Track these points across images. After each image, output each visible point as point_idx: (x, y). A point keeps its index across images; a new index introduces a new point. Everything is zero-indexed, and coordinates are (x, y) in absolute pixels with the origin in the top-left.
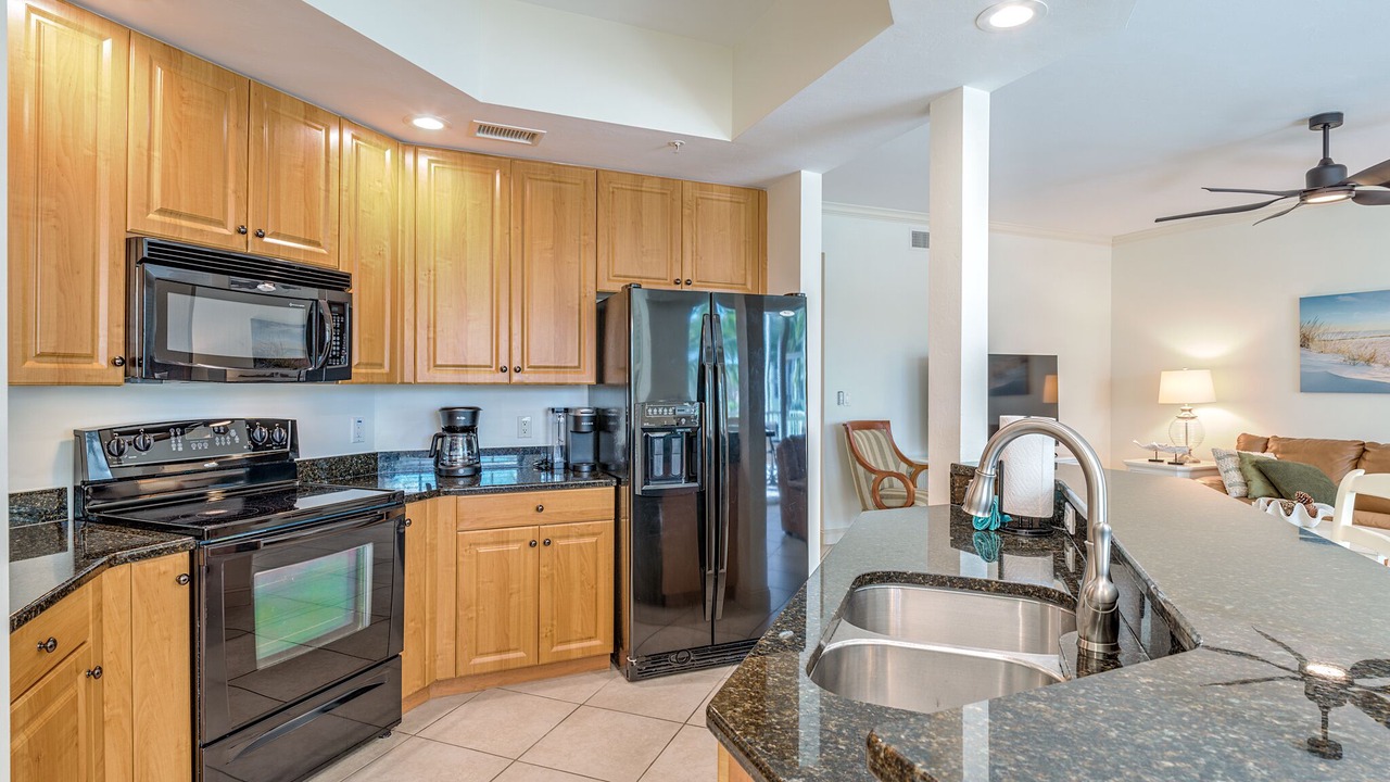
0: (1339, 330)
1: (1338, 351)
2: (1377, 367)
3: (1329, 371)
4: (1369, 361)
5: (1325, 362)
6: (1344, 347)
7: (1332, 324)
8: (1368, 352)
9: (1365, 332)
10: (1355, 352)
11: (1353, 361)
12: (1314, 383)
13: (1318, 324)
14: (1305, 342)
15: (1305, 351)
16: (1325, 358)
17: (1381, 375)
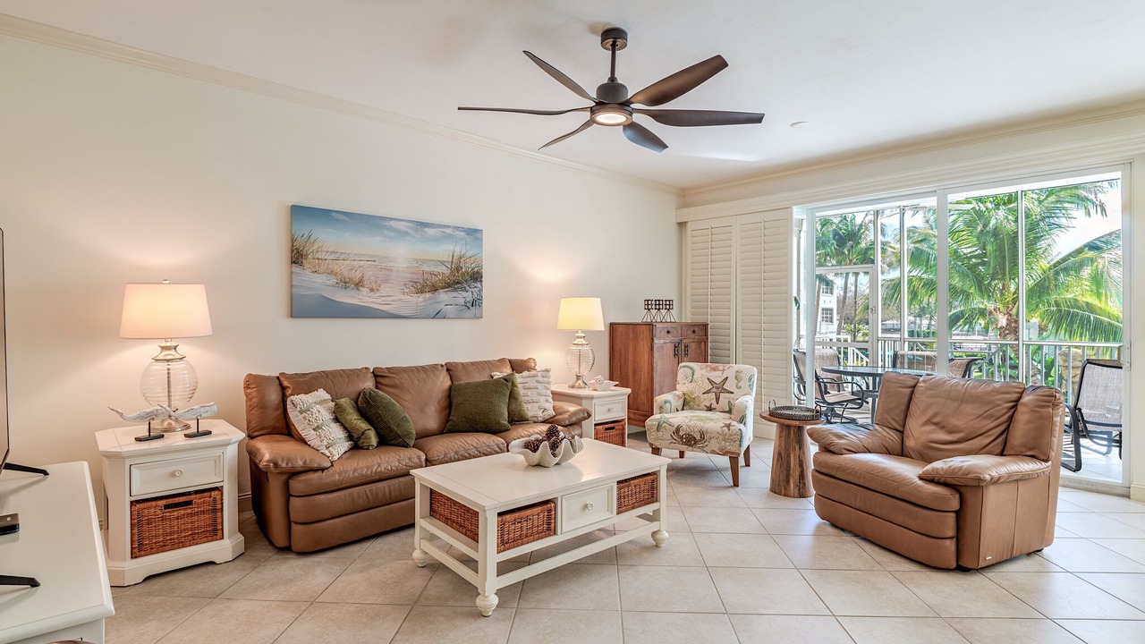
0: (331, 249)
1: (331, 273)
2: (364, 291)
3: (322, 293)
4: (358, 285)
5: (315, 282)
6: (336, 268)
7: (326, 240)
8: (357, 275)
9: (356, 255)
10: (346, 274)
11: (345, 284)
12: (302, 308)
13: (312, 239)
14: (297, 257)
15: (296, 269)
16: (320, 279)
17: (367, 299)
